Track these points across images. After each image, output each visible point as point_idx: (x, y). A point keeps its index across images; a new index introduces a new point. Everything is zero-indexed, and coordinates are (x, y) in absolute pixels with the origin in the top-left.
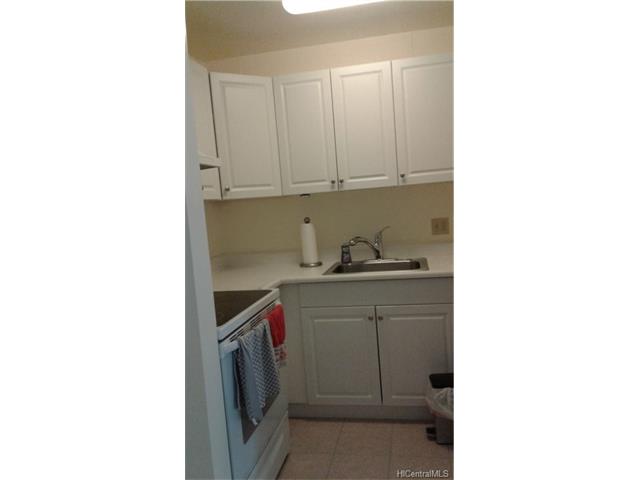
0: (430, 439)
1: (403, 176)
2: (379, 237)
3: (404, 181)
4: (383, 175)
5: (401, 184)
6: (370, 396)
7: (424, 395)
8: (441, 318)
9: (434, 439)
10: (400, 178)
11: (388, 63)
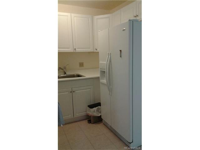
0: (89, 123)
1: (75, 49)
2: (65, 68)
3: (75, 51)
4: (69, 48)
5: (74, 51)
6: (70, 116)
7: (86, 111)
8: (90, 90)
9: (91, 123)
10: (74, 49)
11: (70, 14)
